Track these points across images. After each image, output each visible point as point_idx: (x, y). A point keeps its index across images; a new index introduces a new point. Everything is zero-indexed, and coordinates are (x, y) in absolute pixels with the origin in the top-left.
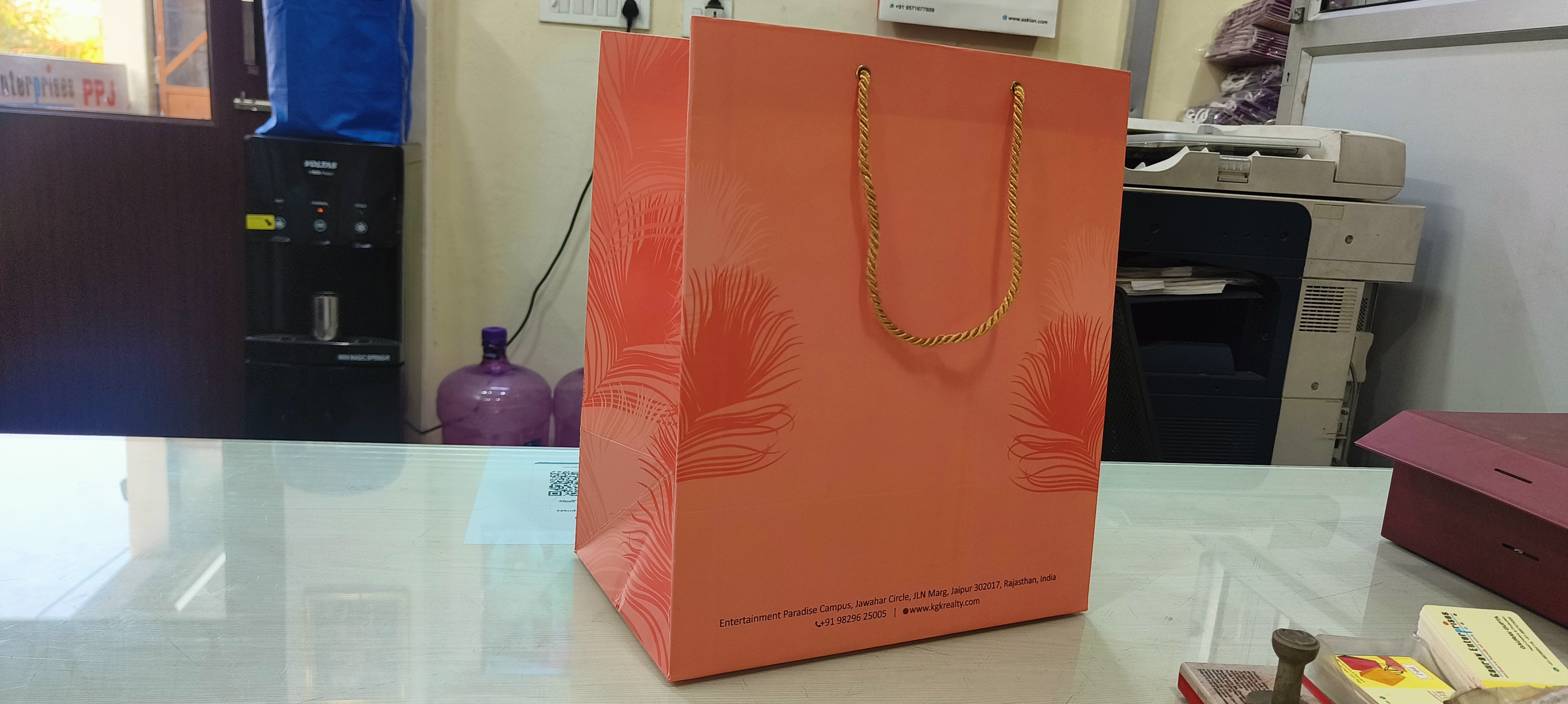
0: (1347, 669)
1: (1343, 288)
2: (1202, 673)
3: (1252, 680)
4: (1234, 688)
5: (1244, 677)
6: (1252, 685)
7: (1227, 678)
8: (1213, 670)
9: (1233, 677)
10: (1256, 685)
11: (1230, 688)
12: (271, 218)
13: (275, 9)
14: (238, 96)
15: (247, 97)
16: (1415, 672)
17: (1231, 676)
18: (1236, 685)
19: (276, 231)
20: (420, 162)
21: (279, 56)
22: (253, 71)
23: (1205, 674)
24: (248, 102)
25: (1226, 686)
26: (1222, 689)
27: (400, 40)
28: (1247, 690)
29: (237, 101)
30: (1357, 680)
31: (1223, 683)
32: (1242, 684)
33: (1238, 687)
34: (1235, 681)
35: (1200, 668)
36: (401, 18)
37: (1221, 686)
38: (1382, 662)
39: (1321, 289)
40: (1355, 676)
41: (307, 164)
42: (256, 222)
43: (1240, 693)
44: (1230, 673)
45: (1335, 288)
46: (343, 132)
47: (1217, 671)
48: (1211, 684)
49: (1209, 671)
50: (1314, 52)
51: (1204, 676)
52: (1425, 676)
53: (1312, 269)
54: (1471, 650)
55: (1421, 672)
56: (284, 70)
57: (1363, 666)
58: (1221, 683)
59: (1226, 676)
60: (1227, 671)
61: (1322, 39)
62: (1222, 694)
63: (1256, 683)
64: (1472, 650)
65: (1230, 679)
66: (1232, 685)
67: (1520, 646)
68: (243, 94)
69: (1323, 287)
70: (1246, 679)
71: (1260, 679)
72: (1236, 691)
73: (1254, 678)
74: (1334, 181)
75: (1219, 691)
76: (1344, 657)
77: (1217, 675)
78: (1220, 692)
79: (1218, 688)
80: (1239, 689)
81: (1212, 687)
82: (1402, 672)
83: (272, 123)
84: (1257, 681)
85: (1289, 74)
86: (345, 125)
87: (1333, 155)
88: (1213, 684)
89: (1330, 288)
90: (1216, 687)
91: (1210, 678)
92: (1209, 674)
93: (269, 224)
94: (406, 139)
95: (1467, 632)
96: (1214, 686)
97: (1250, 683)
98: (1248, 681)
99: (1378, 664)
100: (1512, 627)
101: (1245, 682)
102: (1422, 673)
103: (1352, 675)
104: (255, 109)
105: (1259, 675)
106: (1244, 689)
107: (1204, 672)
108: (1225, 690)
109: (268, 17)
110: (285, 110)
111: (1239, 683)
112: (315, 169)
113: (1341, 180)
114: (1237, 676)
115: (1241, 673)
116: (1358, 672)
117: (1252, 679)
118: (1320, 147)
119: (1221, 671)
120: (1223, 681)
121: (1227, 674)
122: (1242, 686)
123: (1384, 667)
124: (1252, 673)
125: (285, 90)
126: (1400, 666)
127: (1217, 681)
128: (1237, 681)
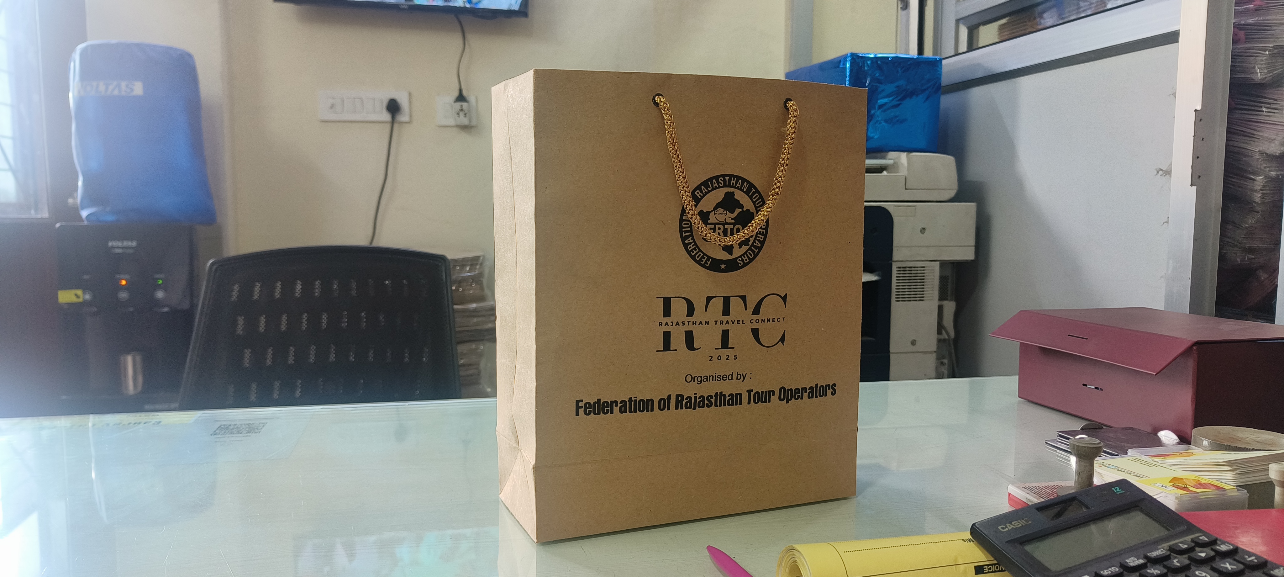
1: (924, 267)
12: (80, 292)
39: (908, 269)
41: (112, 244)
42: (66, 296)
45: (917, 267)
53: (898, 255)
74: (906, 189)
87: (903, 170)
89: (914, 267)
93: (78, 296)
112: (117, 247)
113: (910, 187)
118: (894, 164)
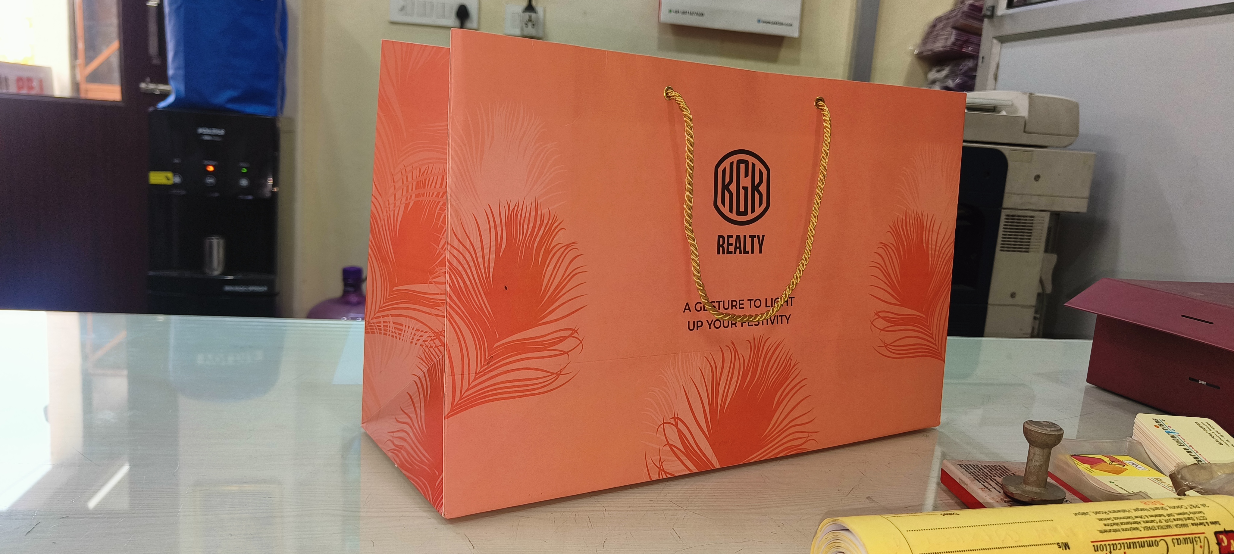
0: (1079, 464)
1: (1033, 217)
2: (962, 467)
3: (1003, 472)
4: (989, 477)
5: (996, 469)
6: (1003, 475)
7: (983, 470)
8: (970, 465)
9: (987, 469)
10: (1007, 475)
11: (986, 477)
12: (170, 175)
13: (174, 6)
14: (144, 81)
15: (152, 82)
16: (1135, 466)
17: (986, 469)
18: (990, 475)
19: (174, 186)
20: (292, 132)
21: (177, 45)
22: (156, 61)
23: (964, 467)
24: (152, 86)
25: (982, 475)
26: (979, 477)
27: (277, 33)
28: (1001, 478)
29: (143, 85)
30: (1089, 471)
31: (980, 473)
32: (996, 474)
33: (992, 476)
34: (990, 472)
35: (959, 464)
36: (278, 15)
37: (979, 475)
38: (1107, 459)
39: (1017, 218)
40: (1086, 468)
41: (201, 130)
42: (158, 178)
43: (995, 480)
44: (985, 467)
45: (1026, 217)
46: (230, 106)
47: (973, 465)
48: (970, 474)
49: (967, 465)
50: (1003, 40)
51: (963, 468)
52: (1143, 468)
53: (1008, 201)
54: (1179, 445)
55: (1139, 466)
56: (181, 56)
57: (1093, 462)
58: (978, 473)
59: (981, 469)
60: (982, 465)
61: (1009, 29)
62: (980, 481)
63: (1007, 473)
64: (1181, 445)
65: (985, 470)
66: (987, 475)
67: (1218, 443)
68: (148, 79)
69: (1019, 216)
70: (998, 470)
71: (1009, 471)
72: (992, 478)
73: (1004, 470)
74: (1025, 132)
75: (977, 478)
76: (1075, 456)
77: (974, 468)
78: (979, 479)
79: (976, 476)
80: (993, 477)
81: (971, 476)
82: (1124, 466)
83: (171, 99)
84: (1007, 472)
85: (983, 58)
86: (232, 100)
87: (1023, 111)
88: (972, 474)
89: (1024, 216)
90: (974, 476)
91: (969, 470)
92: (967, 467)
93: (168, 179)
94: (282, 112)
95: (1174, 433)
96: (972, 475)
97: (1002, 473)
98: (1000, 472)
99: (1103, 460)
100: (1210, 430)
101: (997, 473)
102: (1141, 466)
103: (1084, 468)
104: (157, 92)
105: (1008, 468)
106: (997, 477)
107: (962, 466)
108: (982, 478)
109: (169, 14)
110: (182, 88)
111: (993, 473)
112: (206, 135)
113: (1030, 131)
114: (991, 468)
115: (994, 467)
116: (1088, 466)
117: (1003, 470)
118: (1012, 105)
119: (977, 465)
120: (980, 472)
121: (982, 467)
122: (995, 475)
123: (1109, 462)
124: (1002, 467)
125: (182, 72)
126: (1122, 462)
127: (975, 472)
128: (991, 472)
